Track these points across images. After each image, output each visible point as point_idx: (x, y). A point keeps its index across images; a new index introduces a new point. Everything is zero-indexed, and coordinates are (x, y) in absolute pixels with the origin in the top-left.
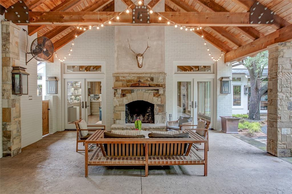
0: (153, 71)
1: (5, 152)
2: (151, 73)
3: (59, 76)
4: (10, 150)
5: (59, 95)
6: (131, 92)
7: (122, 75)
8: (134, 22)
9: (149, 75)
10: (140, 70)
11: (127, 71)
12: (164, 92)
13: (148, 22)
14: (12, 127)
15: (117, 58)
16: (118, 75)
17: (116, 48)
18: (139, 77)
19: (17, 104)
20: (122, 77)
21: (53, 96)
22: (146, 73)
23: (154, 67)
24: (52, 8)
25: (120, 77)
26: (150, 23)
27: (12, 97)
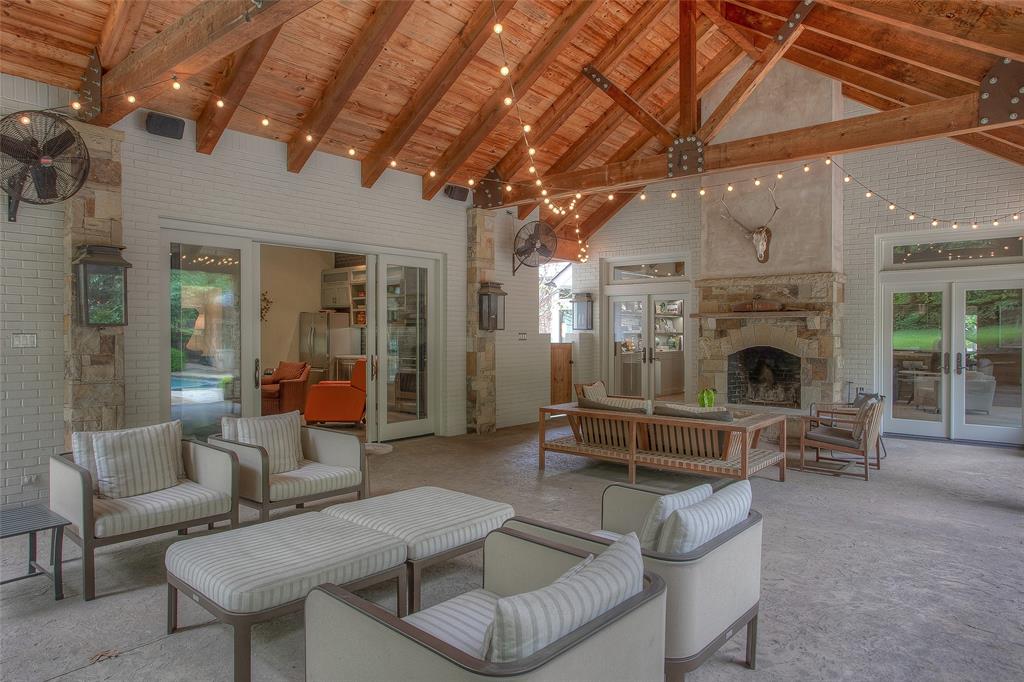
0: (798, 268)
1: (470, 426)
2: (789, 275)
3: (596, 291)
4: (476, 422)
5: (596, 332)
6: (740, 324)
7: (716, 284)
8: (671, 175)
9: (784, 281)
10: (763, 269)
11: (729, 272)
12: (828, 325)
13: (700, 170)
14: (479, 385)
15: (708, 243)
16: (706, 284)
17: (704, 219)
18: (761, 288)
19: (489, 347)
20: (717, 288)
21: (580, 334)
22: (776, 277)
23: (801, 259)
24: (553, 162)
25: (713, 289)
26: (704, 170)
27: (480, 334)
